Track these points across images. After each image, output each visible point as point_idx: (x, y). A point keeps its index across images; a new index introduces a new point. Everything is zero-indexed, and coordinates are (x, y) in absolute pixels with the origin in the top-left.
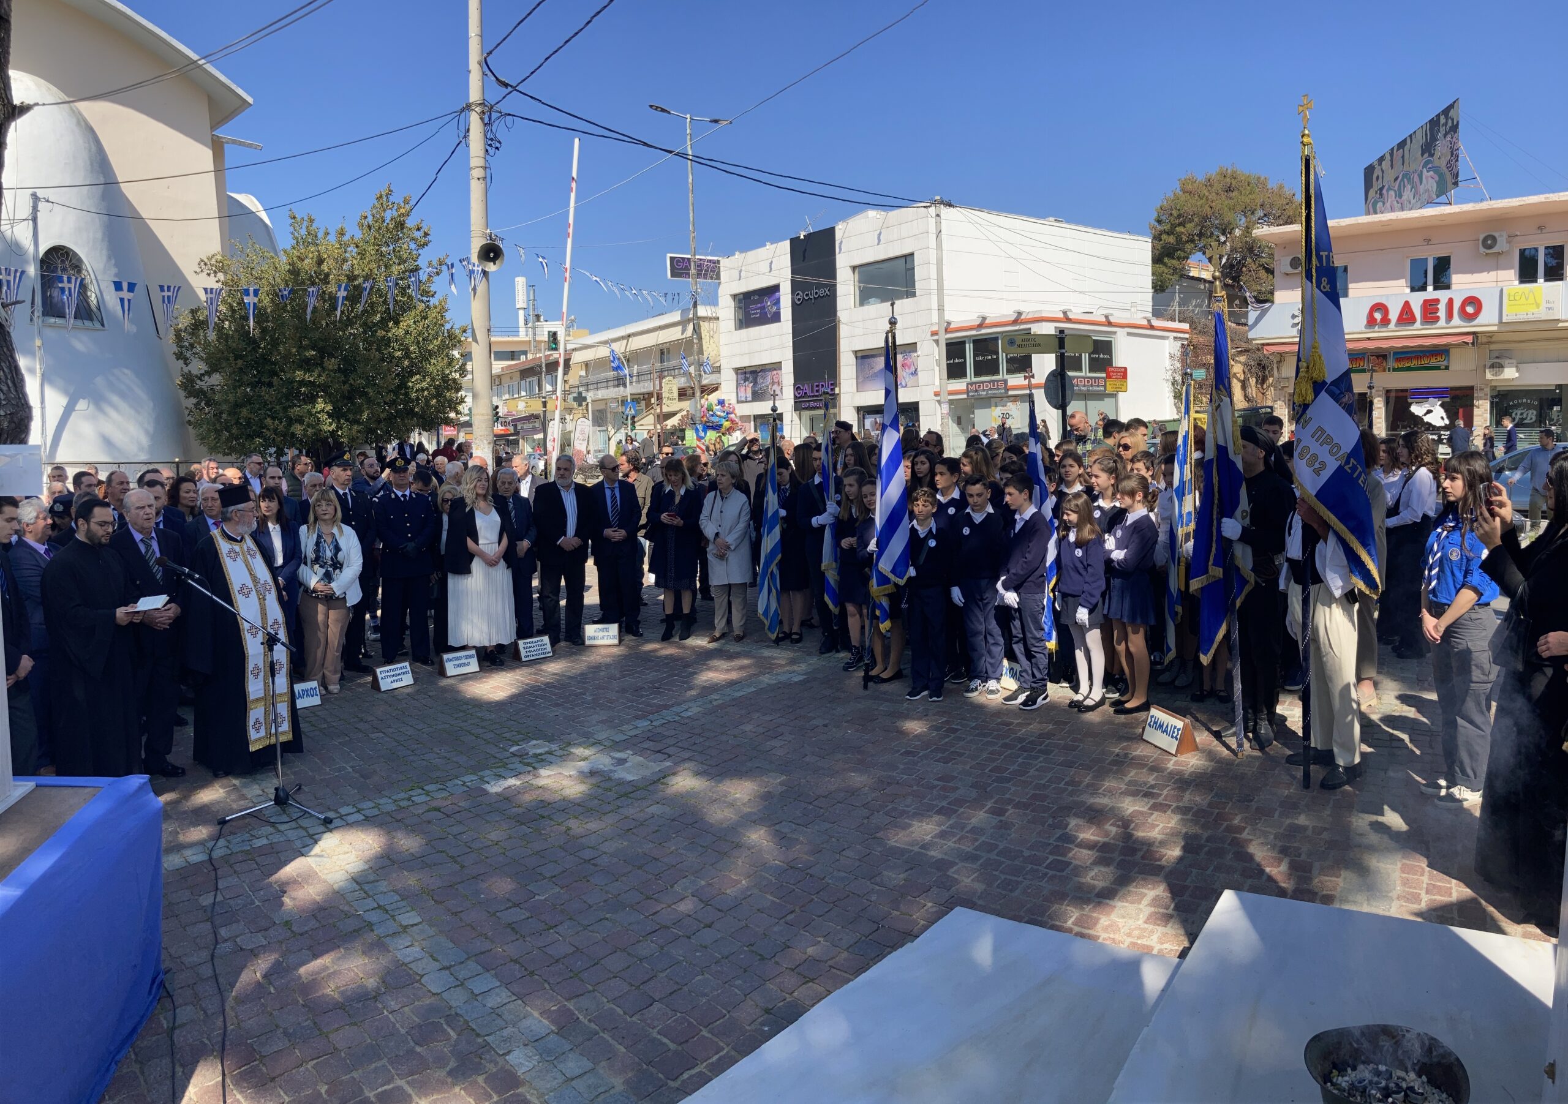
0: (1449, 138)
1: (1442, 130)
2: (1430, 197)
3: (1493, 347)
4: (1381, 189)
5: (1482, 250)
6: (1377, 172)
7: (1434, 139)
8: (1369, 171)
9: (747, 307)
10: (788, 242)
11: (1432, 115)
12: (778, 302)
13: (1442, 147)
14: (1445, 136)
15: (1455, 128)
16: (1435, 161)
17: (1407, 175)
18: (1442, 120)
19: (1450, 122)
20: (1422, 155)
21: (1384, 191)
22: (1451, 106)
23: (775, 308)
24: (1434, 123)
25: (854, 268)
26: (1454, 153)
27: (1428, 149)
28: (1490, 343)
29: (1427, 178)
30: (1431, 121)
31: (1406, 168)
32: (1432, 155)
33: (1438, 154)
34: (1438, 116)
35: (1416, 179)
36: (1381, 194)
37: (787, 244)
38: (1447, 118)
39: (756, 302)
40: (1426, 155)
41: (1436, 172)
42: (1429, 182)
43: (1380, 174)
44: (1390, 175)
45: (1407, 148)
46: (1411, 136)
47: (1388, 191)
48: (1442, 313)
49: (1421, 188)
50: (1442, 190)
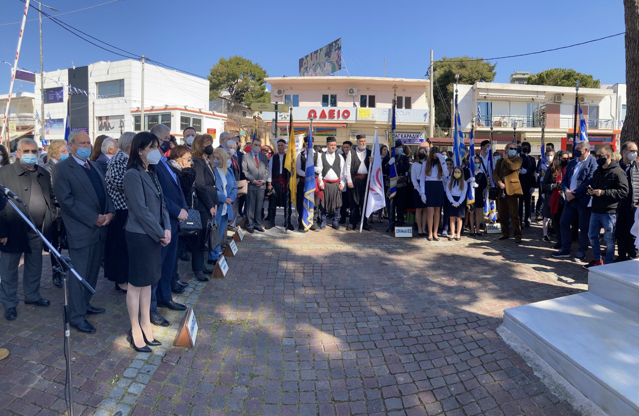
0: (337, 51)
1: (334, 48)
2: (328, 72)
3: (352, 129)
4: (307, 68)
5: (349, 94)
6: (305, 61)
7: (330, 51)
8: (301, 61)
9: (47, 95)
10: (67, 70)
11: (330, 42)
12: (62, 94)
13: (334, 55)
14: (335, 50)
15: (339, 48)
16: (331, 59)
17: (318, 63)
18: (334, 44)
19: (337, 46)
20: (325, 57)
21: (308, 69)
22: (338, 40)
23: (60, 97)
24: (330, 45)
25: (97, 83)
26: (339, 57)
27: (328, 54)
28: (351, 127)
29: (327, 65)
30: (329, 45)
31: (318, 61)
32: (330, 57)
33: (332, 57)
34: (332, 43)
35: (323, 65)
36: (307, 70)
37: (66, 71)
38: (336, 44)
39: (51, 93)
40: (327, 57)
41: (331, 63)
42: (328, 67)
43: (306, 62)
44: (310, 63)
45: (318, 54)
46: (320, 49)
47: (309, 69)
48: (336, 115)
49: (325, 69)
50: (334, 70)
